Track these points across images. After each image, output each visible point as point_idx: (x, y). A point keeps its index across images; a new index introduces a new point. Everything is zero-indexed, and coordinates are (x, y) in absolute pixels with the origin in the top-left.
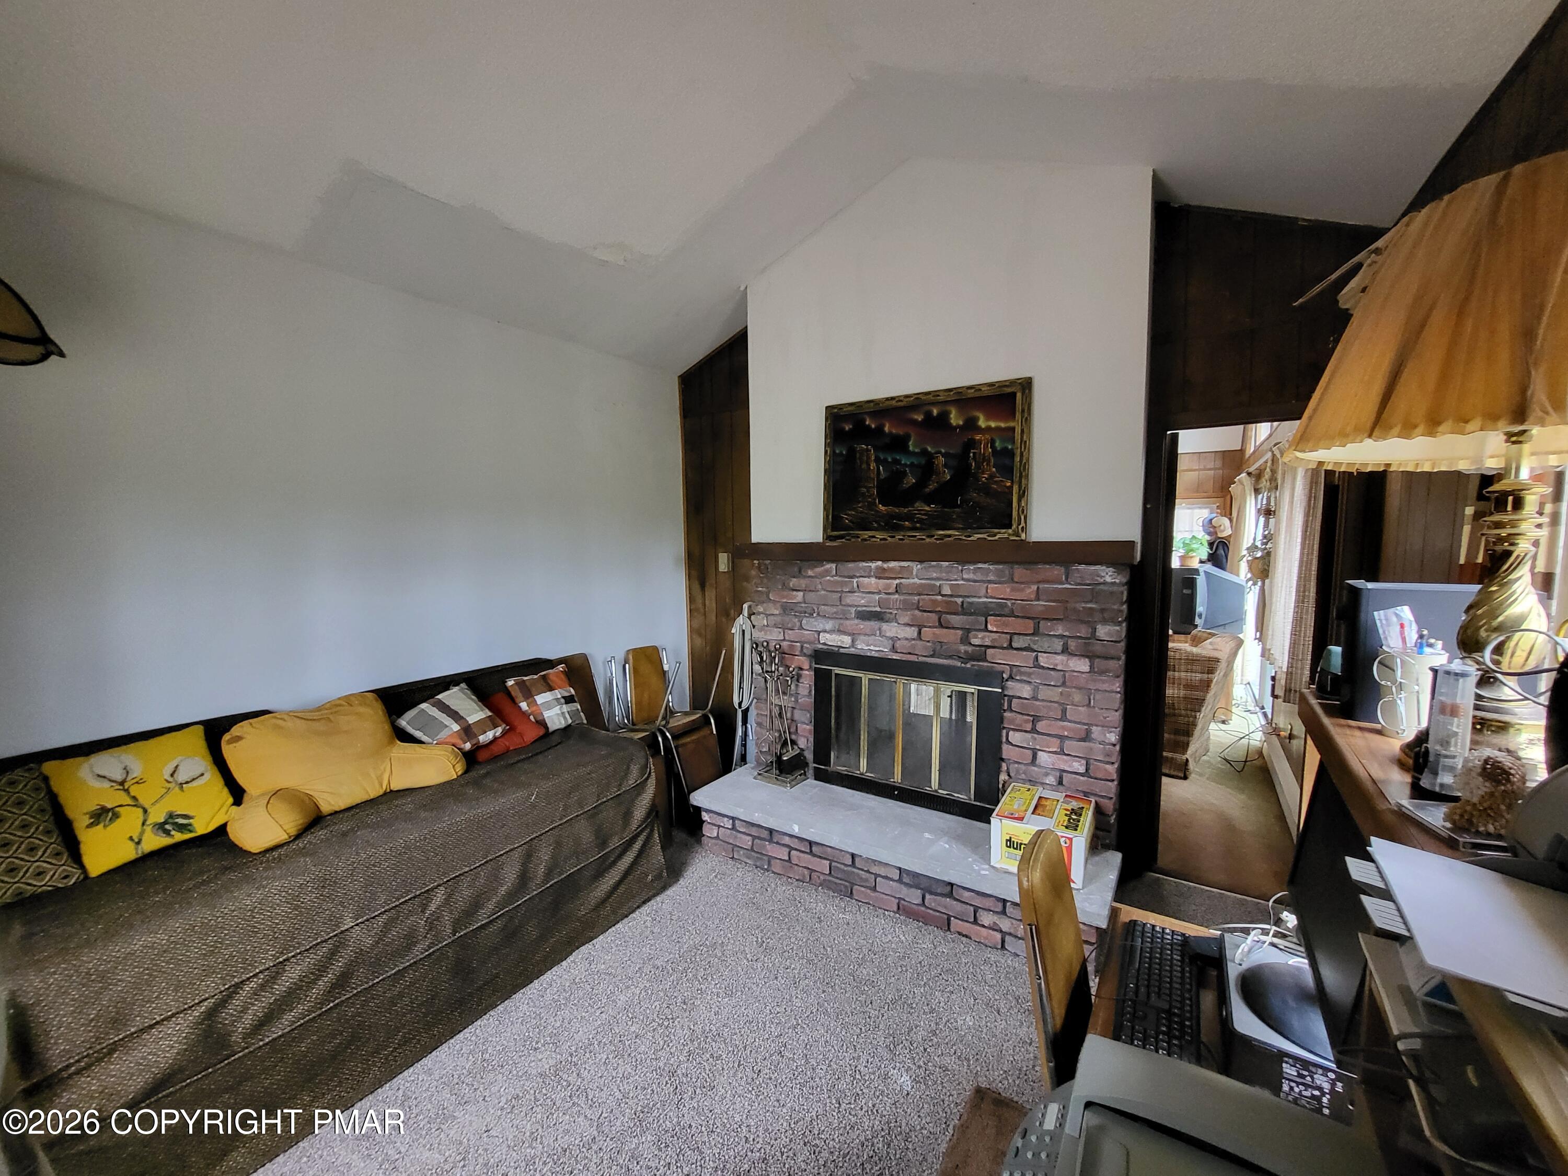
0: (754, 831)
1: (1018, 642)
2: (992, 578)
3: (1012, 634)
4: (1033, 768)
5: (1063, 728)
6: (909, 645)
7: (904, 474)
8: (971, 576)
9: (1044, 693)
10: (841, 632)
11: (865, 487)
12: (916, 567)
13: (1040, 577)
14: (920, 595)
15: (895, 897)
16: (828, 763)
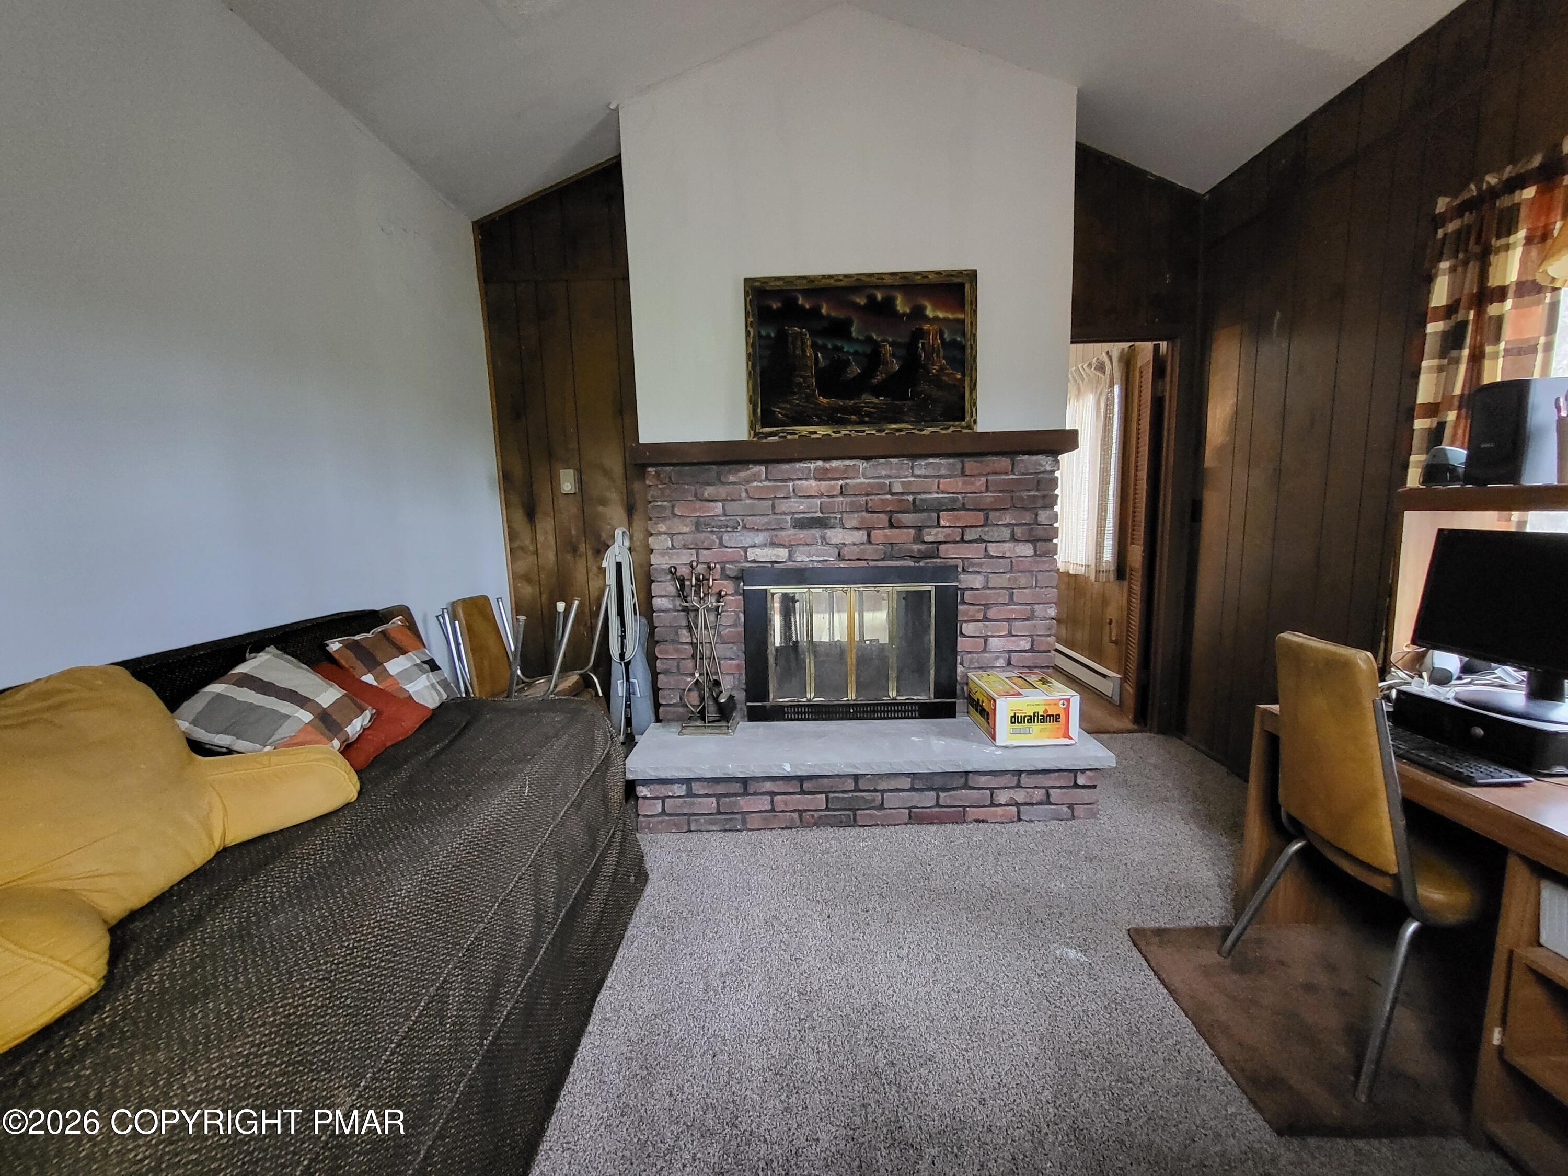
0: (721, 789)
1: (970, 535)
2: (943, 472)
3: (963, 528)
4: (985, 655)
5: (1012, 611)
6: (858, 550)
7: (848, 363)
8: (922, 472)
9: (995, 581)
10: (773, 544)
11: (801, 377)
12: (862, 465)
13: (988, 470)
14: (867, 495)
15: (905, 808)
16: (765, 697)
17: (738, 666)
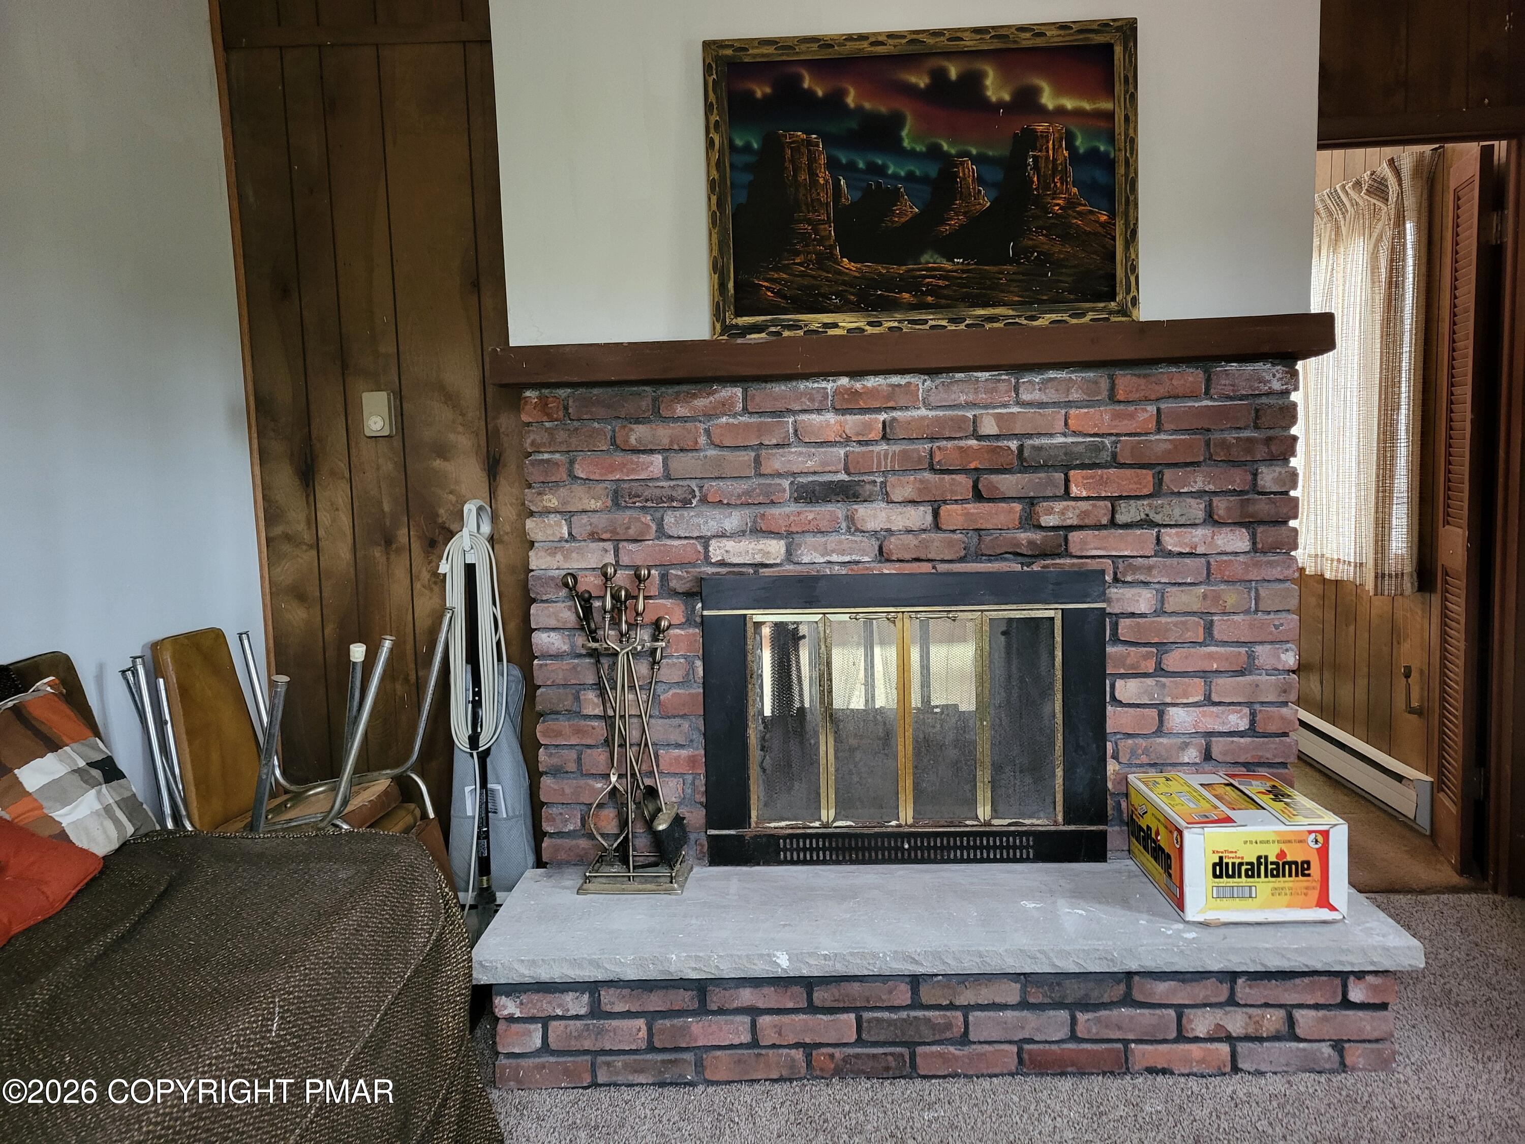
0: (655, 1002)
1: (1128, 513)
2: (1075, 395)
3: (1113, 500)
4: (1161, 740)
5: (1211, 656)
6: (916, 542)
7: (895, 195)
8: (1036, 396)
9: (1178, 599)
10: (758, 531)
11: (809, 222)
12: (922, 384)
13: (1162, 390)
14: (932, 439)
15: (1010, 1042)
16: (742, 819)
17: (692, 760)
